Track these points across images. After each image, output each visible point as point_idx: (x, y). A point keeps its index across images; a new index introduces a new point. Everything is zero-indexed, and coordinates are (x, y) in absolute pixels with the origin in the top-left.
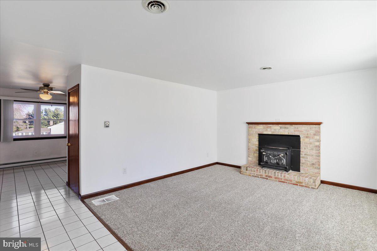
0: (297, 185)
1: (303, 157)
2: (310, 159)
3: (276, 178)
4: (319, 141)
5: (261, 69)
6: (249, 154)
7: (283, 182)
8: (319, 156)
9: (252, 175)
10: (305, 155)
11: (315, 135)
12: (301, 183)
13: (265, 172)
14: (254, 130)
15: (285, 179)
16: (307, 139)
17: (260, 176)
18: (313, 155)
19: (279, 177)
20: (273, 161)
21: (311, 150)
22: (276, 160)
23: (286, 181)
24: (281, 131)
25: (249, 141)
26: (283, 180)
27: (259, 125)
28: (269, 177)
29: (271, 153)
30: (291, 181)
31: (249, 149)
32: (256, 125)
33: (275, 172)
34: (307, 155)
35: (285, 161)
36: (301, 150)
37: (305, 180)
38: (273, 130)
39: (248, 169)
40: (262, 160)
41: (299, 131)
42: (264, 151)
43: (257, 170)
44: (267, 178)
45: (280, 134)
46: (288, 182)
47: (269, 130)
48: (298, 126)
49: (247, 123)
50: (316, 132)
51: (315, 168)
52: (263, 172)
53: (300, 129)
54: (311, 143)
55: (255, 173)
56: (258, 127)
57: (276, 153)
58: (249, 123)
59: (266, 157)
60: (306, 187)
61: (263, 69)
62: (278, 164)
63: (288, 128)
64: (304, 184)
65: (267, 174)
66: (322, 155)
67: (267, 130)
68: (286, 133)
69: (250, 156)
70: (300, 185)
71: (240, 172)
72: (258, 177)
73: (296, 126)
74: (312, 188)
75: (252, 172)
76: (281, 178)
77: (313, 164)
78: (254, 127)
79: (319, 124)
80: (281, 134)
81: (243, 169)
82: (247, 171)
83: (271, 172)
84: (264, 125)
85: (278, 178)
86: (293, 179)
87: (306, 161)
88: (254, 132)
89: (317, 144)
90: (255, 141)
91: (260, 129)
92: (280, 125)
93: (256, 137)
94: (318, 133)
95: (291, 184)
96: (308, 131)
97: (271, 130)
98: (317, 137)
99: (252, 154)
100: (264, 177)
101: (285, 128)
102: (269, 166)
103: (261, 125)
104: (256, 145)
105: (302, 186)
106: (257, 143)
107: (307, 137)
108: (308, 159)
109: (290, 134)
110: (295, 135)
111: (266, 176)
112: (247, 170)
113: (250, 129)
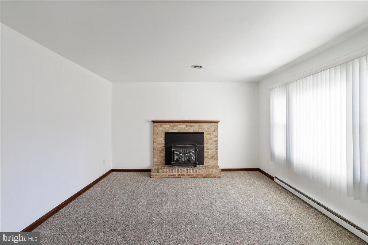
0: (207, 177)
1: (206, 152)
2: (210, 152)
3: (188, 175)
4: (217, 136)
5: (192, 67)
6: (154, 155)
7: (195, 177)
8: (217, 149)
9: (164, 176)
10: (207, 149)
11: (214, 131)
12: (210, 175)
13: (178, 171)
14: (160, 128)
15: (197, 175)
16: (208, 135)
17: (172, 177)
18: (213, 149)
19: (192, 173)
20: (184, 158)
21: (211, 144)
22: (187, 157)
23: (197, 176)
24: (186, 129)
25: (154, 140)
26: (195, 176)
27: (166, 124)
28: (182, 175)
29: (182, 151)
30: (202, 175)
31: (154, 149)
32: (162, 124)
33: (187, 170)
34: (209, 149)
35: (194, 157)
36: (204, 145)
37: (213, 172)
38: (179, 129)
39: (160, 171)
40: (172, 159)
41: (202, 128)
42: (174, 149)
43: (170, 171)
44: (180, 176)
45: (185, 132)
46: (199, 176)
47: (175, 128)
48: (201, 124)
49: (152, 121)
50: (215, 129)
51: (214, 160)
52: (175, 171)
53: (203, 127)
54: (211, 139)
55: (167, 174)
56: (164, 125)
57: (187, 151)
58: (154, 122)
59: (176, 156)
60: (214, 177)
61: (195, 67)
62: (188, 160)
63: (193, 126)
64: (212, 176)
65: (179, 173)
66: (218, 148)
67: (173, 129)
68: (192, 131)
69: (155, 157)
70: (209, 177)
71: (150, 176)
72: (171, 177)
73: (200, 124)
74: (218, 177)
75: (164, 174)
76: (193, 174)
77: (213, 157)
78: (159, 126)
79: (217, 122)
80: (187, 132)
81: (153, 173)
82: (159, 174)
83: (184, 170)
84: (171, 124)
85: (191, 175)
86: (203, 173)
87: (207, 154)
88: (160, 131)
89: (216, 139)
90: (161, 140)
91: (166, 128)
92: (186, 124)
93: (162, 136)
94: (216, 130)
95: (202, 177)
96: (210, 128)
97: (177, 128)
98: (215, 133)
99: (158, 154)
100: (177, 176)
101: (191, 126)
102: (180, 165)
103: (168, 124)
104: (162, 144)
105: (211, 177)
106: (163, 142)
107: (208, 134)
108: (209, 153)
109: (195, 131)
110: (199, 132)
111: (179, 175)
112: (158, 172)
113: (156, 128)
